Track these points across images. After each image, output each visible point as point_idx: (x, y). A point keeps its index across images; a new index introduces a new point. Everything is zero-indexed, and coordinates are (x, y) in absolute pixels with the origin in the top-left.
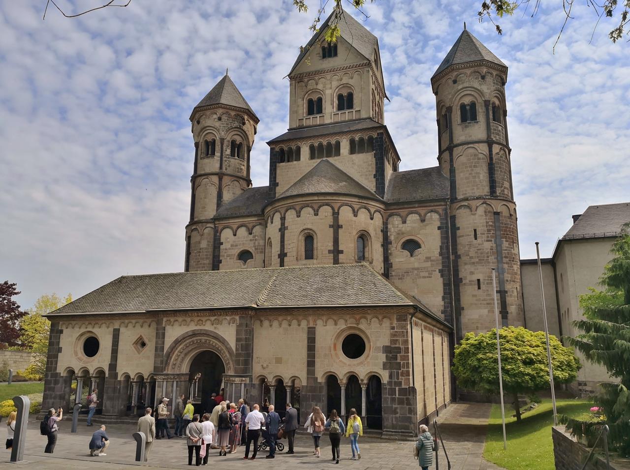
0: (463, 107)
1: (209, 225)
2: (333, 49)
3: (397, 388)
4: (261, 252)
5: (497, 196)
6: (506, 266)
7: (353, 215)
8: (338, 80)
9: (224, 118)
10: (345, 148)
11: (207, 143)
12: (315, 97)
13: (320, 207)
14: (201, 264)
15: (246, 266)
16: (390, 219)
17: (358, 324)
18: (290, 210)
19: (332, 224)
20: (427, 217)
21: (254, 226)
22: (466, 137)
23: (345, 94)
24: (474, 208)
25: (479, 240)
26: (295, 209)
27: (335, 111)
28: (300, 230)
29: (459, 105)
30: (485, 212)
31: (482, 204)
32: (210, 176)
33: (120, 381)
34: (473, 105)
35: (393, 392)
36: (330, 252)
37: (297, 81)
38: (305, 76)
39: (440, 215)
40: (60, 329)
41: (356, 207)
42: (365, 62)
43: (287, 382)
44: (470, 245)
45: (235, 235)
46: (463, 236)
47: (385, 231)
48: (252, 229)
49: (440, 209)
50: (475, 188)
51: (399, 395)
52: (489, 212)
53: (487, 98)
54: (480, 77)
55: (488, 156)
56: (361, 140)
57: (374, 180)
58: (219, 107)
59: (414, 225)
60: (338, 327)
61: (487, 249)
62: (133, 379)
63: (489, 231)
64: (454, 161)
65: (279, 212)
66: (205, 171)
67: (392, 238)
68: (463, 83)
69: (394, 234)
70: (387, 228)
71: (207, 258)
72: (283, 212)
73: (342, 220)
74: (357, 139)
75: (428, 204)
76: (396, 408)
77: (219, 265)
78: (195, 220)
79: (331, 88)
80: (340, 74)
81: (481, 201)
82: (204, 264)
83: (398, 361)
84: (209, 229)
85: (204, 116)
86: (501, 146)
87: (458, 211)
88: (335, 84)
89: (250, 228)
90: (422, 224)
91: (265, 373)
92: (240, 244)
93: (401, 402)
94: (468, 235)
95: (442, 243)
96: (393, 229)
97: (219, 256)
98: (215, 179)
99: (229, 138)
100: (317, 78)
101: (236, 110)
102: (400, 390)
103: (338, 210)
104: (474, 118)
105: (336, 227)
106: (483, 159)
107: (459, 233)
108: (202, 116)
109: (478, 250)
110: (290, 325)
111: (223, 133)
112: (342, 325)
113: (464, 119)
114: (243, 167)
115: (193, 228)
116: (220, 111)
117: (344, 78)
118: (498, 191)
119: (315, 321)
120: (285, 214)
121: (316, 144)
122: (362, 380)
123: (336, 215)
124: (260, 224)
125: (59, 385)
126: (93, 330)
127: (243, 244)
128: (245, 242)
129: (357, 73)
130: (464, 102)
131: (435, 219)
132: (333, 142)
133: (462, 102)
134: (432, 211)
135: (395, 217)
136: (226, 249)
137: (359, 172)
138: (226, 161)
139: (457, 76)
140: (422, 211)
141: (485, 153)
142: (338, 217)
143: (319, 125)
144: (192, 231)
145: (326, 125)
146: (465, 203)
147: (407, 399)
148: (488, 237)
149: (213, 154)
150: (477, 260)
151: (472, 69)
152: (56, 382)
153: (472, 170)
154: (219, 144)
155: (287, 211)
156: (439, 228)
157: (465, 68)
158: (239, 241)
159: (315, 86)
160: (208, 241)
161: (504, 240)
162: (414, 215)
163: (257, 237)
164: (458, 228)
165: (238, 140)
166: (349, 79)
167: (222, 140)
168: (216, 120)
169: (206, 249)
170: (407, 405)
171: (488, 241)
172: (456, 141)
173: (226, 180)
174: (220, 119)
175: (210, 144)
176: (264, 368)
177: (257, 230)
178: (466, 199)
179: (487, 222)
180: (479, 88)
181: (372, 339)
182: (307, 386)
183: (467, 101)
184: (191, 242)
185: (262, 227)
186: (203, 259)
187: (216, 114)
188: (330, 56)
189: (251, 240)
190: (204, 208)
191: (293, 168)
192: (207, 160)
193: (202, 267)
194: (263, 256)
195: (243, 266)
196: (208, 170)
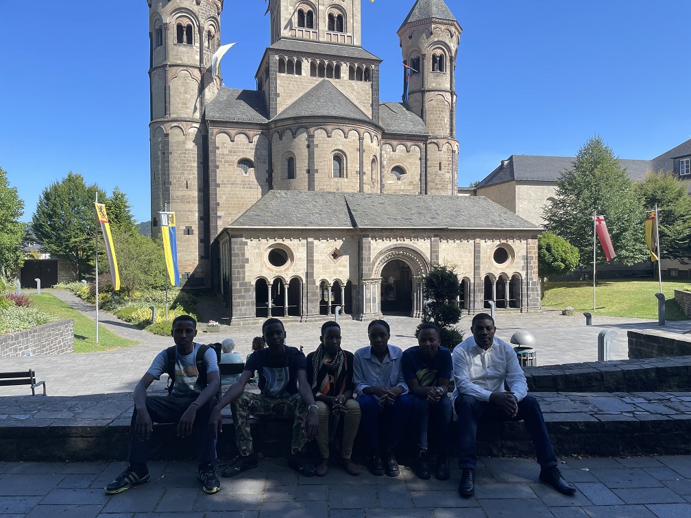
0: (434, 57)
1: (194, 125)
4: (264, 162)
5: (454, 138)
7: (370, 141)
9: (203, 2)
10: (345, 73)
11: (180, 27)
12: (306, 9)
13: (348, 131)
14: (187, 166)
15: (247, 175)
16: (384, 147)
17: (507, 242)
18: (319, 130)
19: (358, 147)
20: (411, 149)
21: (255, 135)
22: (436, 85)
23: (336, 15)
24: (441, 146)
25: (443, 171)
26: (325, 129)
27: (327, 30)
28: (333, 149)
29: (432, 55)
30: (448, 149)
31: (446, 143)
32: (190, 69)
33: (317, 286)
34: (441, 57)
36: (357, 172)
39: (420, 149)
40: (243, 241)
41: (373, 135)
43: (459, 280)
44: (436, 174)
45: (232, 141)
46: (431, 167)
48: (253, 137)
49: (421, 144)
50: (441, 129)
51: (531, 286)
54: (450, 34)
55: (450, 104)
56: (359, 69)
57: (371, 108)
59: (402, 154)
60: (494, 243)
61: (447, 178)
62: (330, 284)
63: (449, 164)
64: (426, 104)
65: (306, 128)
66: (182, 60)
67: (385, 163)
68: (438, 36)
69: (387, 159)
70: (382, 154)
71: (195, 161)
72: (312, 128)
73: (365, 146)
74: (356, 67)
75: (413, 139)
77: (216, 172)
78: (174, 116)
81: (446, 141)
83: (531, 265)
84: (194, 129)
87: (430, 146)
88: (328, 1)
90: (407, 154)
92: (239, 152)
94: (435, 167)
95: (421, 171)
96: (385, 155)
97: (216, 161)
98: (197, 73)
99: (206, 28)
102: (532, 283)
103: (363, 136)
104: (442, 69)
105: (361, 150)
106: (447, 106)
107: (429, 163)
109: (441, 178)
111: (203, 21)
112: (497, 242)
113: (434, 68)
115: (173, 125)
120: (314, 132)
121: (317, 63)
122: (508, 278)
123: (361, 139)
124: (262, 134)
125: (250, 293)
126: (285, 243)
127: (243, 152)
128: (245, 150)
130: (436, 54)
131: (417, 152)
132: (334, 64)
133: (434, 53)
134: (415, 145)
135: (388, 145)
136: (223, 155)
137: (358, 99)
138: (204, 53)
140: (409, 143)
141: (449, 101)
142: (362, 142)
143: (313, 41)
144: (172, 128)
145: (319, 42)
146: (435, 141)
148: (448, 169)
149: (190, 41)
150: (440, 186)
151: (446, 26)
152: (247, 290)
153: (440, 114)
154: (197, 32)
156: (420, 159)
157: (440, 23)
158: (237, 148)
162: (402, 146)
164: (428, 160)
165: (213, 30)
166: (341, 0)
167: (201, 29)
168: (194, 3)
171: (448, 172)
172: (428, 86)
173: (207, 76)
174: (198, 3)
175: (184, 29)
177: (259, 139)
178: (435, 137)
179: (448, 158)
180: (448, 44)
181: (517, 251)
182: (474, 283)
184: (171, 141)
185: (264, 136)
189: (252, 149)
190: (186, 104)
191: (295, 81)
192: (184, 49)
193: (190, 170)
194: (266, 167)
195: (244, 175)
196: (186, 61)
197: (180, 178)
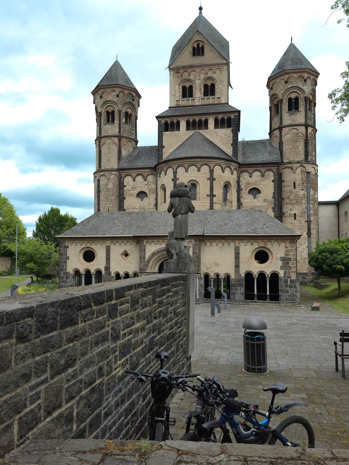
0: (290, 100)
1: (113, 173)
2: (200, 49)
3: (289, 280)
4: (153, 193)
5: (309, 162)
6: (311, 206)
7: (221, 172)
8: (204, 74)
9: (121, 95)
10: (211, 124)
11: (108, 113)
12: (187, 85)
13: (201, 166)
14: (109, 199)
15: (143, 202)
16: (242, 174)
17: (266, 245)
18: (180, 167)
19: (209, 177)
20: (266, 174)
21: (148, 175)
22: (291, 121)
23: (209, 84)
24: (295, 169)
25: (297, 189)
26: (184, 167)
27: (202, 96)
28: (189, 180)
29: (288, 99)
30: (301, 171)
31: (300, 166)
32: (112, 138)
33: (113, 277)
34: (297, 99)
35: (286, 281)
36: (208, 195)
37: (175, 72)
38: (181, 69)
39: (274, 173)
40: (66, 245)
41: (224, 166)
42: (225, 62)
43: (222, 276)
44: (291, 192)
45: (134, 181)
46: (286, 186)
47: (238, 182)
48: (147, 177)
49: (274, 169)
50: (296, 155)
51: (290, 283)
52: (304, 172)
53: (307, 95)
54: (303, 80)
55: (305, 135)
56: (223, 119)
57: (232, 147)
58: (117, 87)
59: (257, 179)
60: (253, 246)
61: (301, 195)
62: (122, 275)
63: (303, 183)
64: (283, 137)
65: (172, 168)
66: (108, 133)
67: (243, 186)
68: (292, 83)
69: (244, 184)
70: (239, 180)
71: (113, 196)
72: (175, 167)
73: (215, 175)
74: (220, 118)
75: (266, 166)
76: (288, 290)
77: (123, 202)
78: (103, 168)
79: (199, 79)
80: (207, 69)
81: (299, 165)
82: (111, 199)
83: (290, 265)
84: (114, 175)
85: (106, 93)
86: (312, 128)
87: (284, 170)
88: (203, 76)
89: (145, 176)
90: (262, 178)
91: (208, 271)
92: (138, 187)
93: (291, 287)
94: (290, 186)
95: (275, 191)
96: (243, 180)
97: (123, 195)
98: (116, 140)
99: (124, 110)
100: (189, 71)
101: (129, 90)
102: (290, 281)
103: (213, 168)
104: (297, 108)
105: (212, 179)
106: (302, 136)
107: (284, 184)
108: (104, 92)
109: (296, 195)
110: (223, 245)
111: (120, 107)
112: (256, 246)
113: (290, 109)
114: (133, 132)
115: (101, 174)
116: (118, 90)
117: (209, 72)
118: (310, 158)
119: (239, 243)
120: (176, 169)
121: (191, 120)
122: (268, 275)
123: (212, 171)
124: (152, 174)
125: (70, 279)
126: (91, 247)
127: (140, 187)
128: (141, 186)
129: (219, 69)
130: (292, 97)
131: (270, 175)
132: (203, 119)
133: (290, 96)
134: (269, 170)
135: (245, 173)
136: (128, 190)
137: (221, 142)
138: (122, 127)
139: (288, 78)
140: (263, 170)
141: (303, 133)
142: (213, 173)
143: (191, 106)
144: (101, 176)
145: (196, 106)
146: (290, 165)
147: (295, 285)
148: (302, 187)
149: (113, 121)
150: (295, 202)
151: (299, 74)
152: (67, 278)
153: (294, 144)
154: (118, 114)
155: (178, 167)
156: (273, 181)
157: (293, 73)
158: (137, 185)
159: (188, 77)
160: (113, 184)
161: (311, 189)
162: (257, 172)
163: (150, 183)
164: (284, 181)
165: (130, 111)
166: (213, 73)
167: (120, 112)
168: (115, 96)
169: (112, 189)
170: (294, 288)
171: (302, 190)
172: (285, 123)
173: (124, 141)
174: (118, 96)
175: (110, 114)
176: (208, 269)
177: (150, 178)
178: (290, 163)
179: (302, 178)
180: (302, 88)
181: (274, 253)
182: (235, 279)
183: (293, 96)
184: (101, 184)
185: (153, 176)
186: (110, 196)
187: (115, 91)
188: (198, 55)
189: (146, 185)
190: (109, 160)
191: (175, 136)
192: (109, 126)
193: (110, 202)
194: (155, 196)
195: (141, 202)
196: (110, 133)
197: (105, 207)
